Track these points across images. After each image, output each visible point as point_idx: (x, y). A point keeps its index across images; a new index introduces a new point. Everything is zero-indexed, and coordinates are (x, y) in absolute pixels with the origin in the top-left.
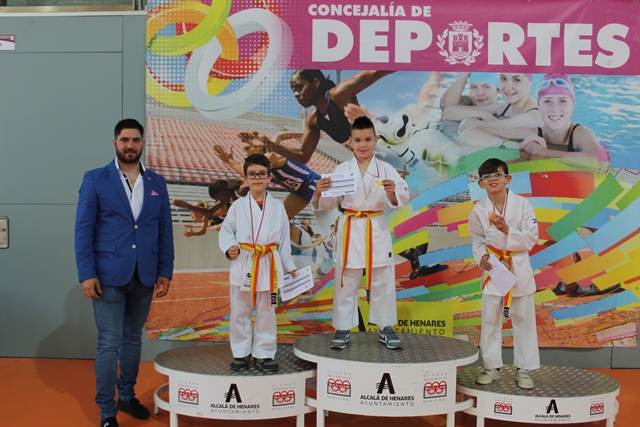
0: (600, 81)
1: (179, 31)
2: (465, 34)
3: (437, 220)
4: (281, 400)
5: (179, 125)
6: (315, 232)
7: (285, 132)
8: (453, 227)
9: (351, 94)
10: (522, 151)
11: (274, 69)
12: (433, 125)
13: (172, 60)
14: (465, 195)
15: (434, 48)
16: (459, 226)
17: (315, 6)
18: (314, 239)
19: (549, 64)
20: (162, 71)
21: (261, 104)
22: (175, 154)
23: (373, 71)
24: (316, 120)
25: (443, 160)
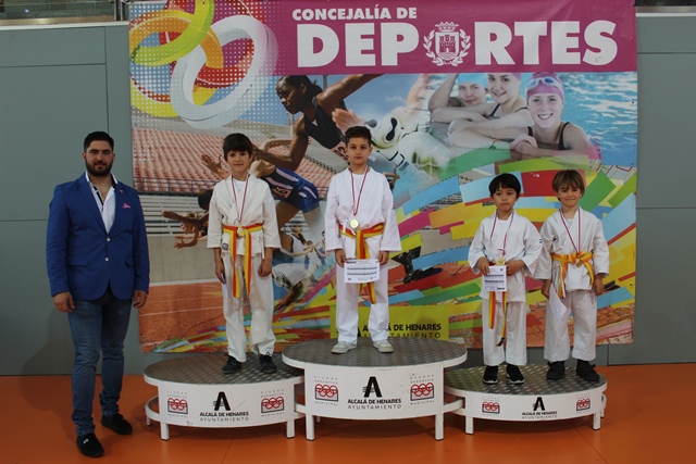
0: (588, 78)
1: (163, 41)
2: (452, 34)
3: (429, 224)
4: (269, 406)
5: (166, 136)
6: (307, 239)
7: (273, 139)
8: (445, 230)
9: (338, 99)
10: (513, 150)
11: (260, 76)
12: (422, 127)
13: (157, 70)
14: (456, 197)
15: (420, 49)
16: (452, 228)
17: (299, 11)
18: (306, 246)
19: (537, 62)
20: (146, 81)
21: (248, 112)
22: (163, 165)
23: (360, 75)
24: (303, 126)
25: (433, 163)
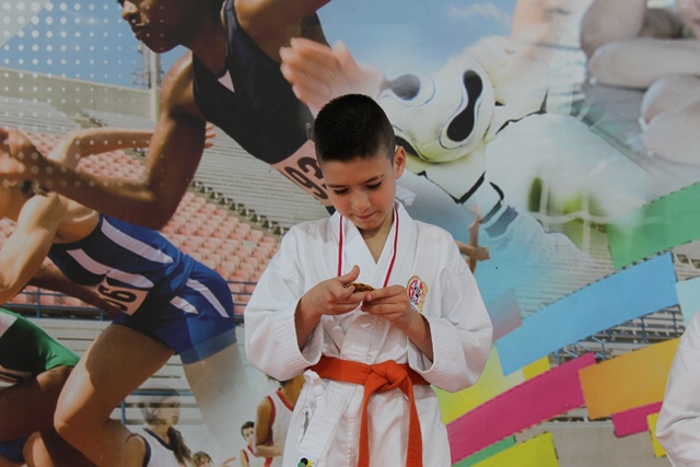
6: (192, 445)
7: (93, 131)
8: (631, 423)
12: (560, 101)
14: (666, 320)
16: (650, 418)
24: (190, 91)
25: (593, 211)
